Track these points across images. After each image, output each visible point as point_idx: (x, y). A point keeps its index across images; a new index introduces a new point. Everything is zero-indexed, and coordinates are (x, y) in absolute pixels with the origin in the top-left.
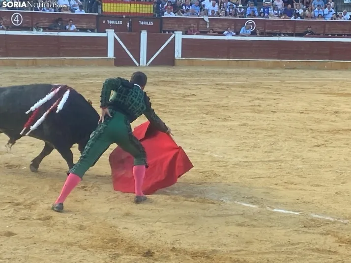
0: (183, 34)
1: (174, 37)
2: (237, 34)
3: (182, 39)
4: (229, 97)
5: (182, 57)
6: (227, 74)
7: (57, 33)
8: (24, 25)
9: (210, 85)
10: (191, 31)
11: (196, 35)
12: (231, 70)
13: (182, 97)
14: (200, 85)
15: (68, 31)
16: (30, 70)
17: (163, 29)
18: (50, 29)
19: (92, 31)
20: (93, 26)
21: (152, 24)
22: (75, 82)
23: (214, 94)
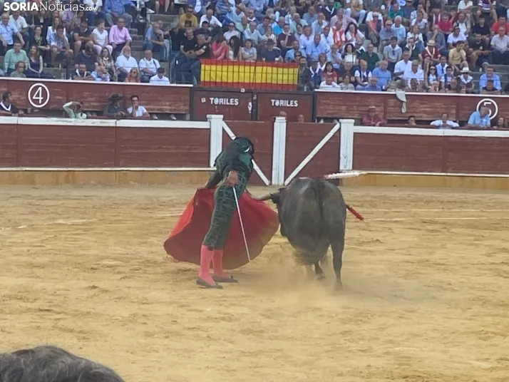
0: (355, 124)
1: (339, 130)
2: (463, 125)
3: (355, 134)
4: (448, 246)
5: (354, 168)
6: (442, 202)
7: (114, 121)
8: (52, 107)
9: (411, 224)
10: (369, 118)
11: (381, 125)
12: (450, 195)
13: (356, 245)
14: (391, 222)
15: (132, 117)
16: (62, 193)
17: (318, 116)
18: (99, 114)
19: (180, 117)
20: (183, 108)
21: (296, 105)
22: (150, 215)
23: (416, 239)
